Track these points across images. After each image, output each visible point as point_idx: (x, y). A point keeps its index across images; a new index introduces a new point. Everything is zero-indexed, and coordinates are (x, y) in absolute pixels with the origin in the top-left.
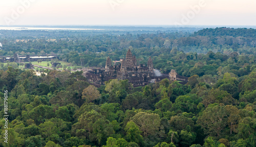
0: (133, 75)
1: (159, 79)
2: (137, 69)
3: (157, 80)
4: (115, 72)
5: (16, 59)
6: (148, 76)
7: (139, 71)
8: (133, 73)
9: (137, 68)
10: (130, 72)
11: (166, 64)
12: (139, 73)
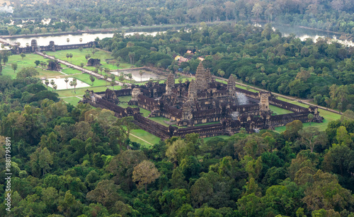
0: (206, 103)
1: (244, 110)
2: (212, 94)
3: (241, 112)
4: (180, 97)
5: (35, 48)
6: (229, 107)
7: (215, 97)
8: (207, 100)
9: (211, 92)
10: (202, 98)
11: (255, 68)
12: (214, 100)
